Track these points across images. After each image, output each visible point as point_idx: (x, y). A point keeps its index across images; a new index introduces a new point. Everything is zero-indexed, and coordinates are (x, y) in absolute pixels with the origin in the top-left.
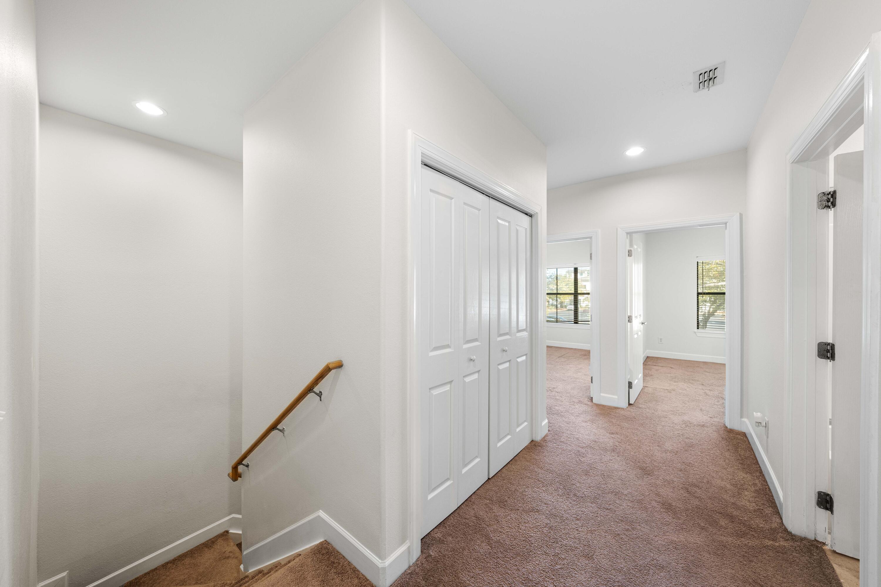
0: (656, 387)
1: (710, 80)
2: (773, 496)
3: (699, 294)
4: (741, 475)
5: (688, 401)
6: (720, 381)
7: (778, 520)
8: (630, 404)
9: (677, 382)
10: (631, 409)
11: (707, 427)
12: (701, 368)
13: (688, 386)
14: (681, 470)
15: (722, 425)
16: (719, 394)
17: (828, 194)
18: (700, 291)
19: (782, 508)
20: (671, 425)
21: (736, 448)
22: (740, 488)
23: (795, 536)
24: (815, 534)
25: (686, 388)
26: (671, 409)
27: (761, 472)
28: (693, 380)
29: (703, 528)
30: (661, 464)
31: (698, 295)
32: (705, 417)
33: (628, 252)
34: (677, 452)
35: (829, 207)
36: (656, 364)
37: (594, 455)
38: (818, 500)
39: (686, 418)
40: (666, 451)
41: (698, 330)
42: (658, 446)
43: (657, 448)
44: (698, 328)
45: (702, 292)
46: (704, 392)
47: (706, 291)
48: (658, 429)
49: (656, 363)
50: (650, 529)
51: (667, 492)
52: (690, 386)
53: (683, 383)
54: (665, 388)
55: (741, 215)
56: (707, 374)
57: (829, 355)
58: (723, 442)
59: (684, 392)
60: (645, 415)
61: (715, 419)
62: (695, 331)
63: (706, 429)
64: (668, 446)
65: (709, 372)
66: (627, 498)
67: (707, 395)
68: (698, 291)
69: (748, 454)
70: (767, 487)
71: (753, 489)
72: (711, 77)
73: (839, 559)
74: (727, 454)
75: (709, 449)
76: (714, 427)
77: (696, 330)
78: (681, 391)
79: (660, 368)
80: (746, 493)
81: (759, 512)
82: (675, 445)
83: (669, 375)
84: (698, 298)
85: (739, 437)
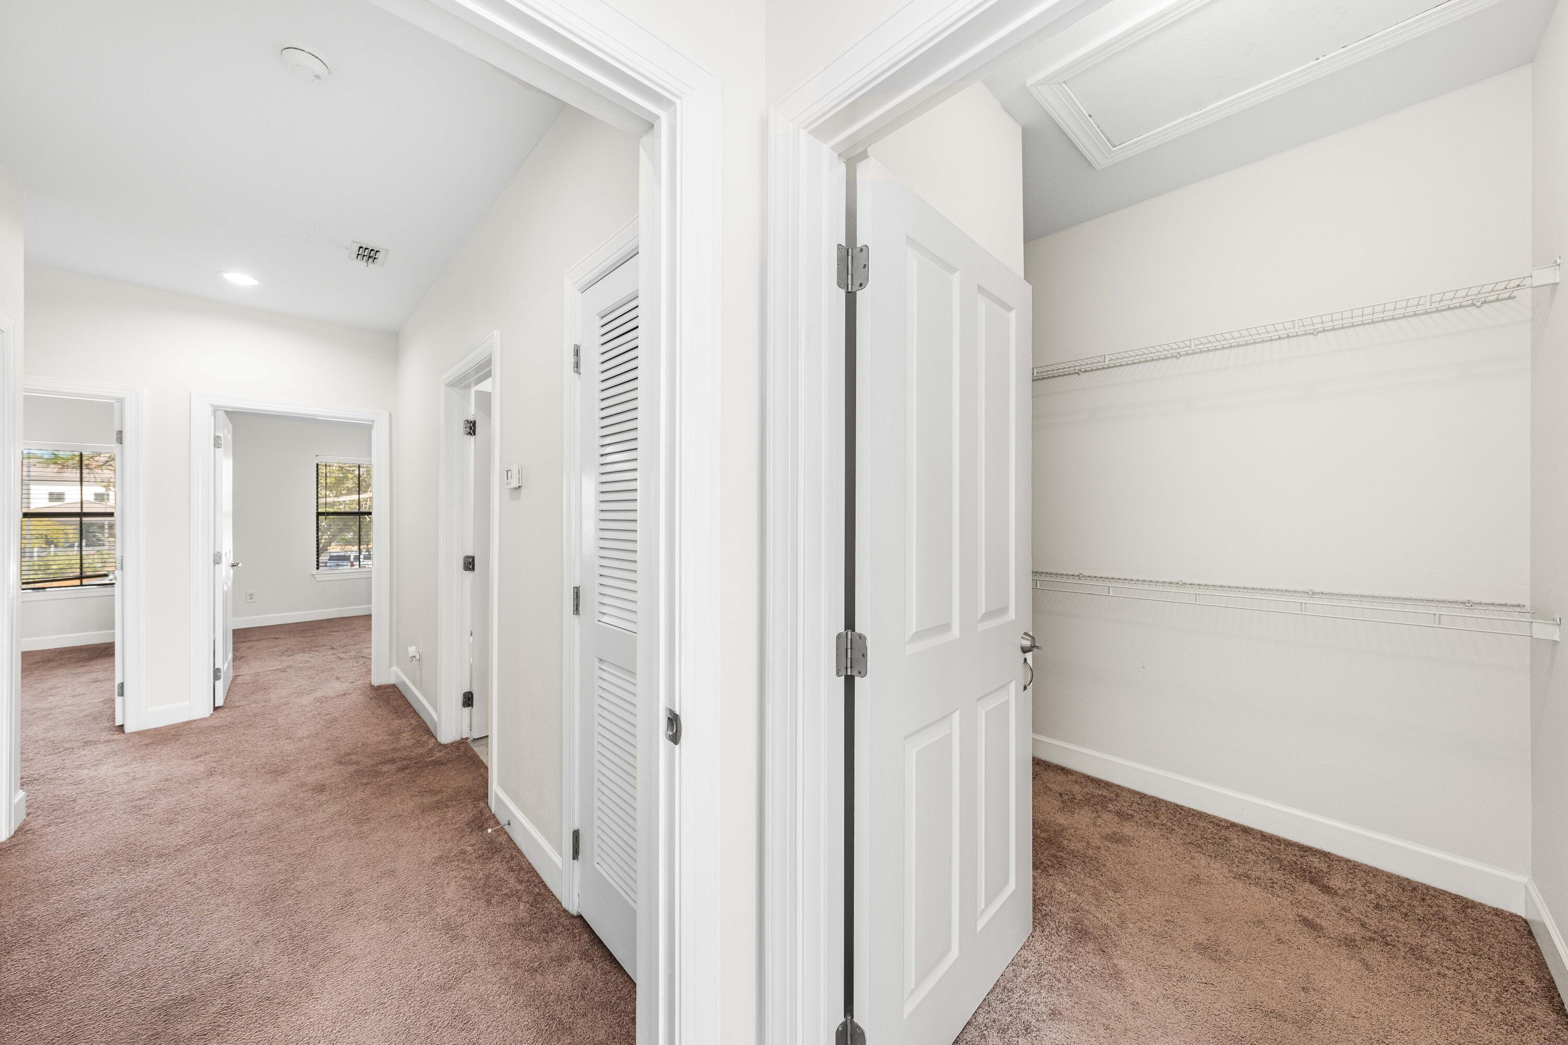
0: (258, 671)
1: (370, 257)
2: (427, 726)
3: (319, 514)
4: (396, 723)
5: (317, 674)
6: (355, 638)
7: (434, 740)
8: (216, 709)
9: (292, 655)
10: (221, 714)
11: (349, 694)
12: (324, 628)
13: (312, 656)
14: (327, 749)
15: (368, 685)
16: (357, 654)
17: (471, 423)
18: (320, 510)
19: (436, 728)
20: (300, 710)
21: (387, 701)
22: (396, 734)
23: (447, 744)
24: (461, 734)
25: (308, 659)
26: (293, 691)
27: (415, 712)
28: (316, 646)
29: (367, 784)
30: (299, 755)
31: (317, 517)
32: (344, 685)
33: (214, 440)
34: (317, 734)
35: (471, 434)
36: (247, 640)
37: (174, 797)
38: (464, 701)
39: (319, 694)
40: (300, 740)
41: (318, 571)
42: (287, 739)
43: (287, 741)
44: (318, 568)
45: (325, 511)
46: (336, 656)
47: (331, 510)
48: (280, 722)
49: (246, 638)
50: (303, 819)
51: (318, 776)
52: (314, 656)
53: (302, 655)
54: (275, 668)
55: (390, 415)
56: (335, 633)
57: (471, 567)
58: (372, 702)
59: (307, 664)
60: (250, 714)
61: (359, 682)
62: (313, 574)
63: (348, 696)
64: (302, 732)
65: (338, 631)
66: (260, 811)
67: (341, 659)
68: (317, 509)
69: (400, 702)
70: (421, 721)
71: (409, 728)
72: (371, 255)
73: (478, 743)
74: (379, 711)
75: (357, 715)
76: (358, 692)
77: (315, 571)
78: (302, 665)
79: (254, 643)
80: (404, 735)
81: (419, 744)
82: (311, 728)
83: (275, 649)
84: (317, 520)
85: (389, 690)
